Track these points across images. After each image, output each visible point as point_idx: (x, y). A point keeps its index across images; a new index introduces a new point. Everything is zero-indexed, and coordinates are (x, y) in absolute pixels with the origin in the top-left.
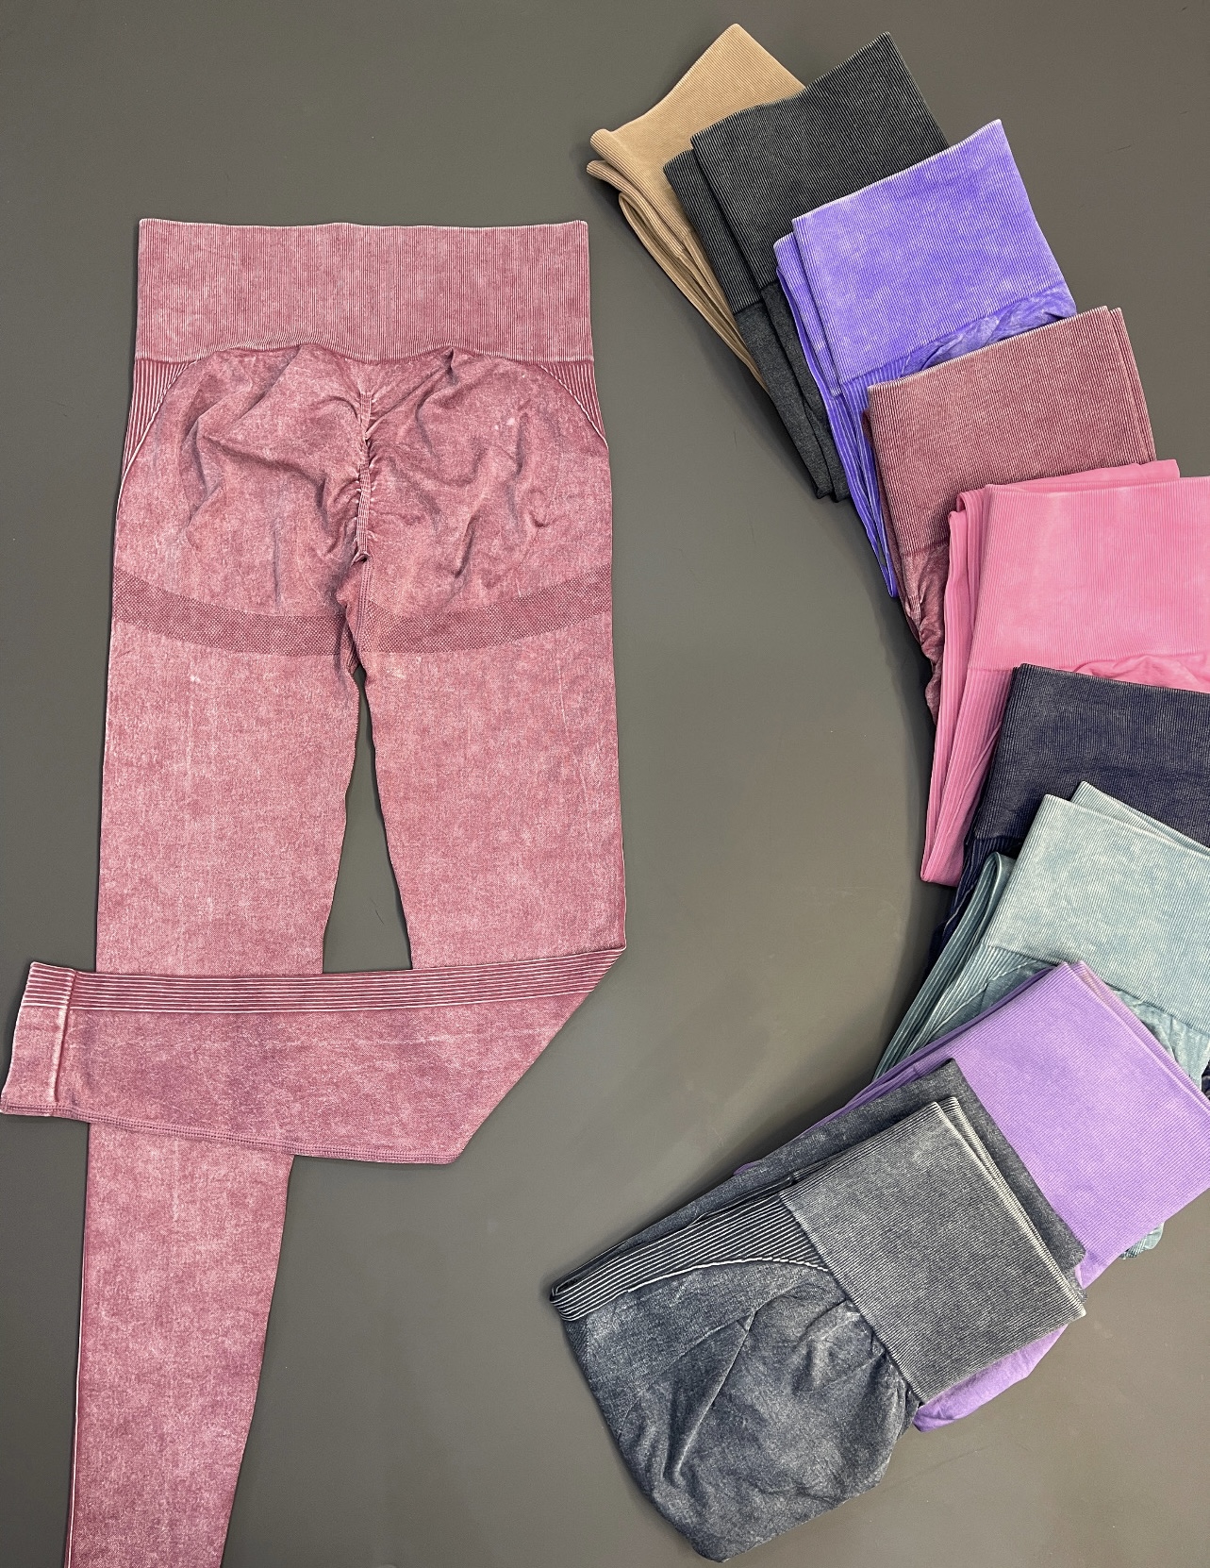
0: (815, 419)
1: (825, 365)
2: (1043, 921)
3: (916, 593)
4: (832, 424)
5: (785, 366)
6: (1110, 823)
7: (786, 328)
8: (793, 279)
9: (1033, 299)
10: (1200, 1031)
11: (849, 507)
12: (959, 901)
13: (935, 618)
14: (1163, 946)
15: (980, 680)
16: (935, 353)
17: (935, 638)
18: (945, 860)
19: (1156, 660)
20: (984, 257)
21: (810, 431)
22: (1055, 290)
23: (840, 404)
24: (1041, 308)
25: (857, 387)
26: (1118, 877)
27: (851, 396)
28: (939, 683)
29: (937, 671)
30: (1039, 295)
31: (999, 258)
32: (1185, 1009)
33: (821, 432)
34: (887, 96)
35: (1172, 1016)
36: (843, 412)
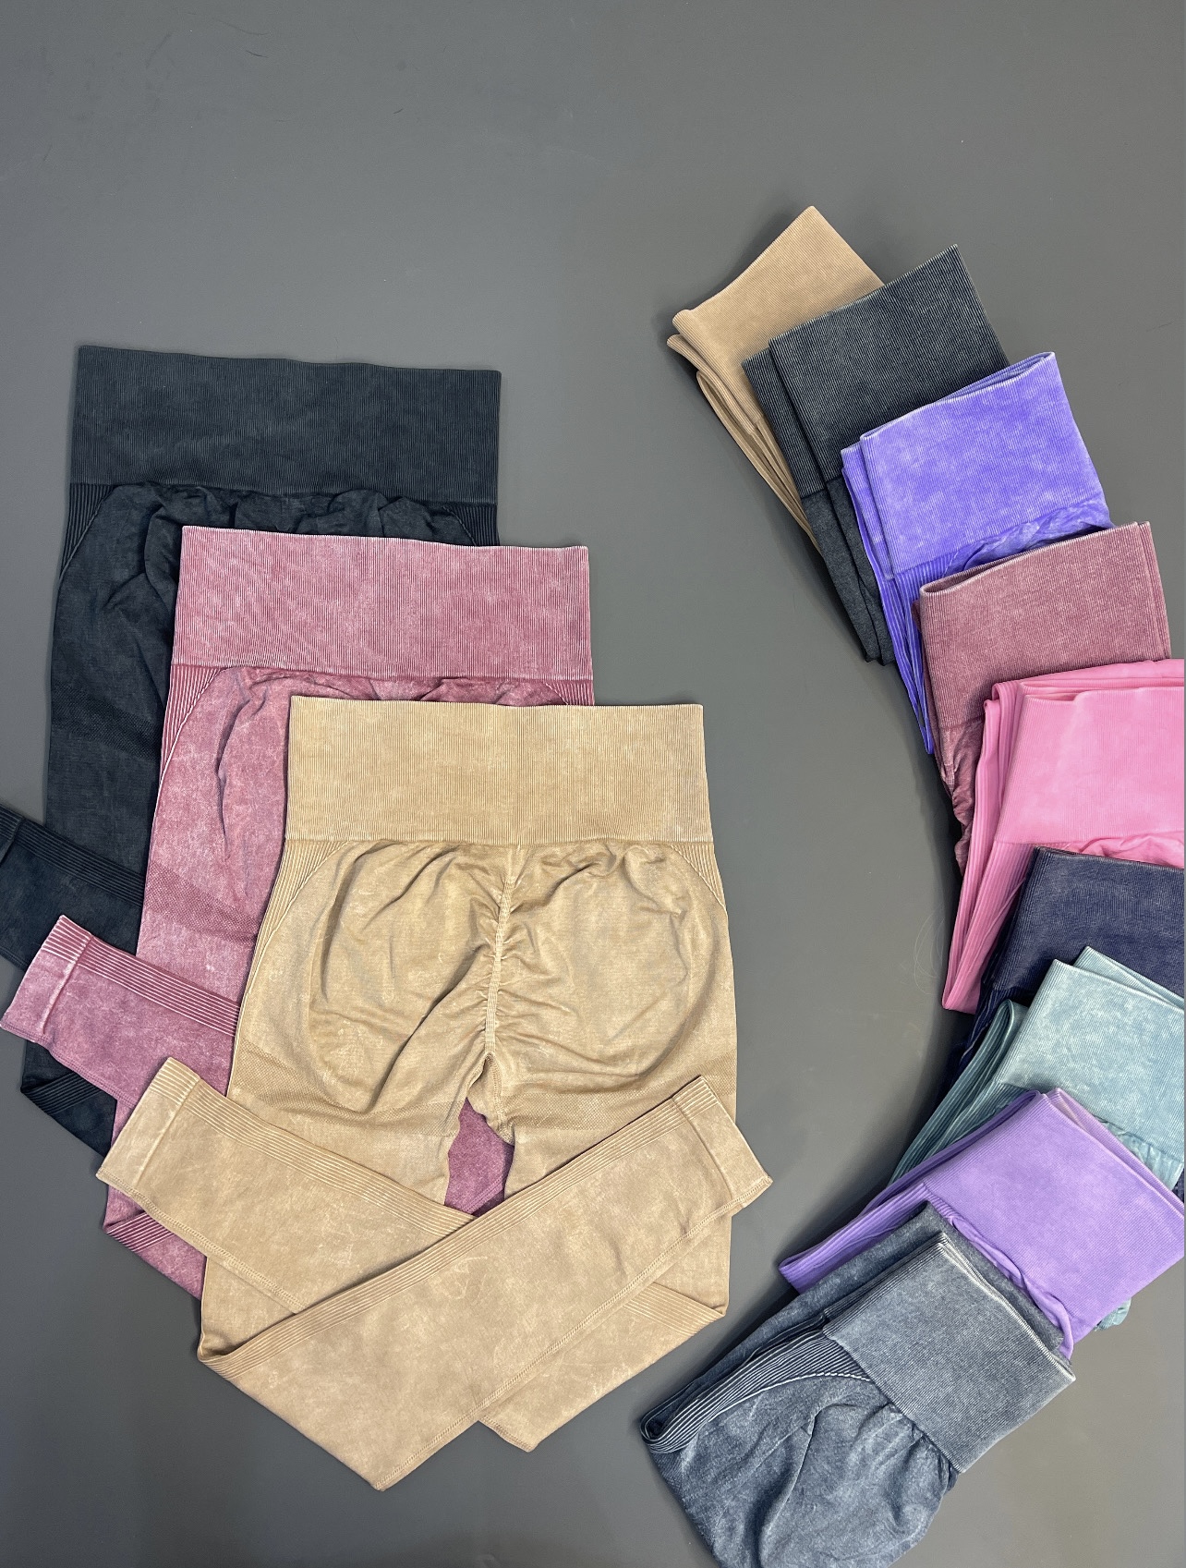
0: (868, 594)
1: (882, 555)
2: (1046, 1065)
3: (952, 763)
4: (884, 604)
5: (844, 549)
6: (1109, 984)
7: (847, 519)
8: (857, 483)
9: (1071, 510)
10: (1172, 1158)
11: (895, 671)
12: (976, 1035)
13: (967, 787)
14: (1147, 1089)
15: (1004, 851)
16: (979, 550)
17: (967, 805)
18: (964, 995)
19: (1158, 840)
20: (1029, 473)
21: (863, 605)
22: (1091, 502)
23: (892, 586)
24: (1078, 517)
25: (910, 577)
26: (1112, 1029)
27: (903, 585)
28: (968, 844)
29: (966, 833)
30: (1077, 505)
31: (1043, 473)
32: (1161, 1139)
33: (873, 608)
34: (950, 307)
35: (1150, 1145)
36: (894, 592)
